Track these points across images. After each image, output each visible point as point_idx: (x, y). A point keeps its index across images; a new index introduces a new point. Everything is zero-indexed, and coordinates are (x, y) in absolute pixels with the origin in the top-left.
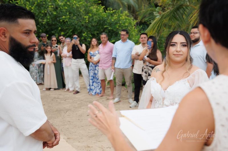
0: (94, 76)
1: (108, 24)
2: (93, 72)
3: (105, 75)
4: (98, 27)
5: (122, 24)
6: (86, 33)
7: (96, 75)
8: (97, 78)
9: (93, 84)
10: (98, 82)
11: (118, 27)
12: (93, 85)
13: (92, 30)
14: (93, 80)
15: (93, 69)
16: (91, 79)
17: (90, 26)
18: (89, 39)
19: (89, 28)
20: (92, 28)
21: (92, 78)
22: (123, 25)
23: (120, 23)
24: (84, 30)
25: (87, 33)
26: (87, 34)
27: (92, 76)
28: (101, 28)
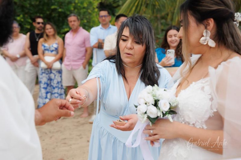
0: (49, 82)
1: (56, 4)
2: (47, 76)
3: (74, 79)
4: (41, 7)
5: (79, 4)
6: (21, 16)
7: (52, 81)
8: (53, 86)
9: (47, 96)
10: (55, 93)
11: (72, 9)
12: (46, 98)
13: (31, 12)
14: (48, 90)
15: (47, 72)
16: (44, 88)
17: (28, 6)
18: (28, 25)
19: (26, 8)
20: (31, 8)
21: (45, 86)
22: (80, 6)
23: (75, 3)
24: (18, 11)
25: (24, 16)
26: (24, 18)
27: (45, 83)
28: (45, 9)
